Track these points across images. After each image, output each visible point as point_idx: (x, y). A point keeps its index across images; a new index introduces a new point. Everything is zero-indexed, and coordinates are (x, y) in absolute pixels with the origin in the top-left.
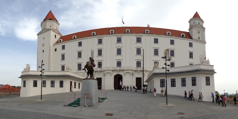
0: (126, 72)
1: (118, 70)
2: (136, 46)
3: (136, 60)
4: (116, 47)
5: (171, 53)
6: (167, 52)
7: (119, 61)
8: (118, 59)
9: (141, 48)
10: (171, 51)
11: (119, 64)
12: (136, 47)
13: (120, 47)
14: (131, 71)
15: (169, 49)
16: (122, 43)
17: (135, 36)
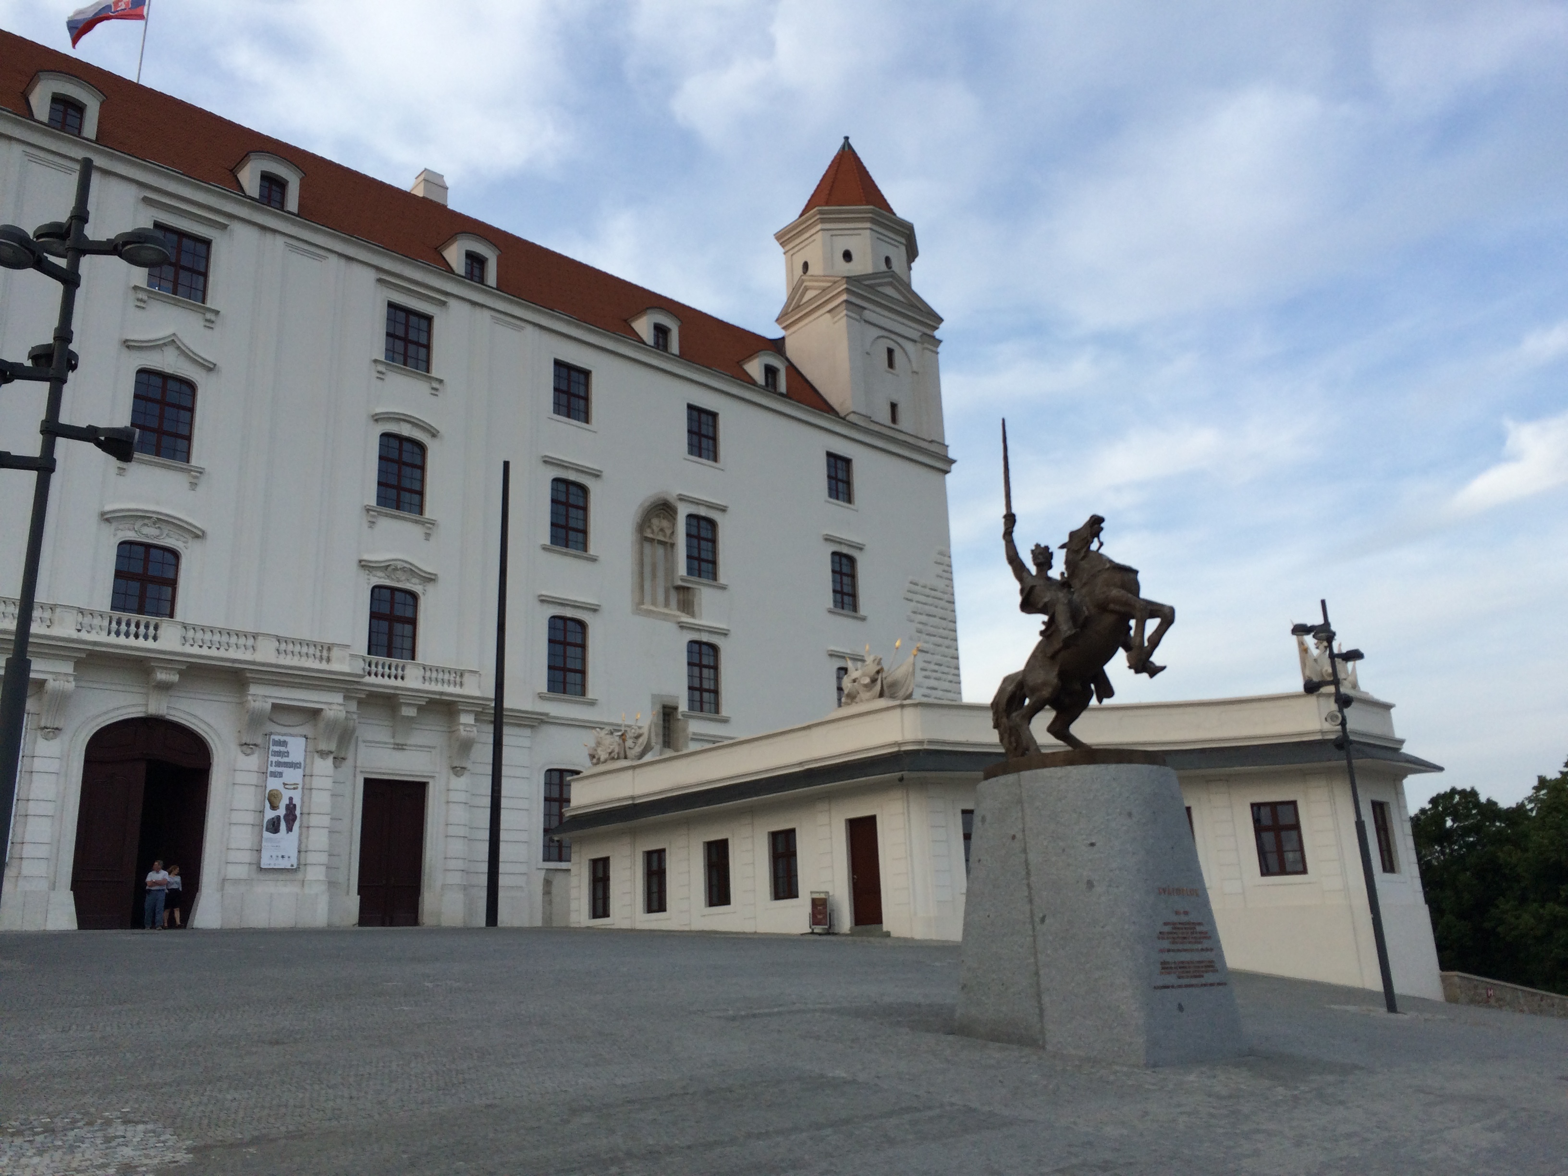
0: (275, 706)
1: (168, 661)
2: (379, 410)
3: (364, 565)
4: (128, 345)
5: (689, 547)
6: (655, 522)
7: (149, 534)
8: (143, 517)
9: (434, 434)
10: (690, 516)
11: (144, 579)
12: (377, 419)
13: (185, 354)
14: (337, 698)
15: (672, 499)
16: (211, 318)
17: (372, 275)
